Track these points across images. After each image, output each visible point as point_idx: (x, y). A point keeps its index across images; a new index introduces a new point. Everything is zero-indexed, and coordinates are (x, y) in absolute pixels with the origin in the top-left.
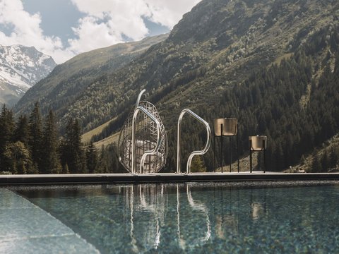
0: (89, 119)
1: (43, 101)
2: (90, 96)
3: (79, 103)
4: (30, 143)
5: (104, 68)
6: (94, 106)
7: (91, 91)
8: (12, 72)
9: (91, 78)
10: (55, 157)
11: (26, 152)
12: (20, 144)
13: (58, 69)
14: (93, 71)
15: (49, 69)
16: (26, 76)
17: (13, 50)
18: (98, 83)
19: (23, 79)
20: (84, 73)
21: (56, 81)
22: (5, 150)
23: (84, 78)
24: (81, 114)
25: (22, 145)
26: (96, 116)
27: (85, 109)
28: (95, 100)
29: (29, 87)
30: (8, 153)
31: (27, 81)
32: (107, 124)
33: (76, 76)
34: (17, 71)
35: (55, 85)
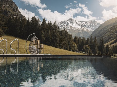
0: (110, 38)
1: (97, 34)
2: (110, 32)
3: (107, 34)
4: (90, 45)
5: (114, 23)
6: (111, 35)
7: (110, 30)
8: (89, 27)
9: (110, 27)
10: (97, 49)
11: (89, 48)
12: (87, 46)
13: (101, 25)
14: (111, 25)
15: (99, 26)
16: (93, 28)
17: (89, 22)
18: (112, 28)
19: (92, 29)
20: (108, 26)
21: (101, 29)
22: (83, 47)
23: (108, 27)
24: (107, 37)
25: (88, 46)
26: (112, 37)
27: (109, 36)
28: (111, 33)
29: (93, 31)
30: (84, 48)
31: (93, 29)
32: (115, 39)
33: (106, 27)
34: (90, 27)
35: (100, 30)
